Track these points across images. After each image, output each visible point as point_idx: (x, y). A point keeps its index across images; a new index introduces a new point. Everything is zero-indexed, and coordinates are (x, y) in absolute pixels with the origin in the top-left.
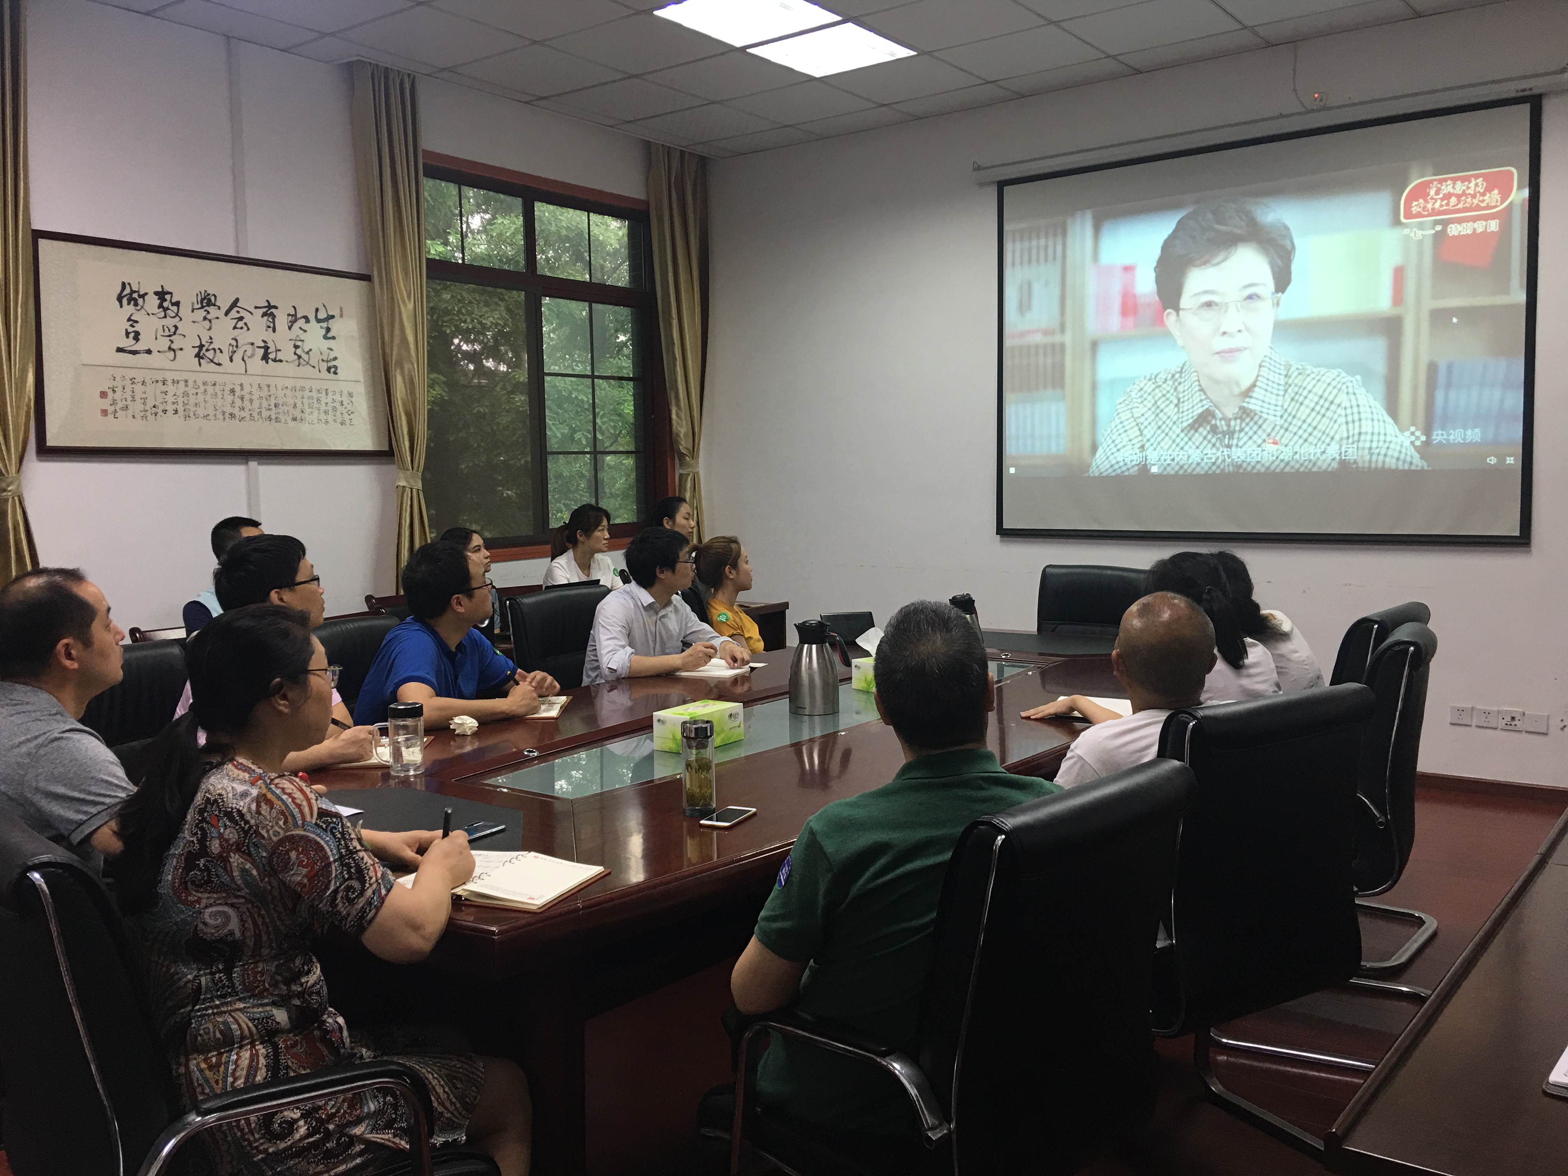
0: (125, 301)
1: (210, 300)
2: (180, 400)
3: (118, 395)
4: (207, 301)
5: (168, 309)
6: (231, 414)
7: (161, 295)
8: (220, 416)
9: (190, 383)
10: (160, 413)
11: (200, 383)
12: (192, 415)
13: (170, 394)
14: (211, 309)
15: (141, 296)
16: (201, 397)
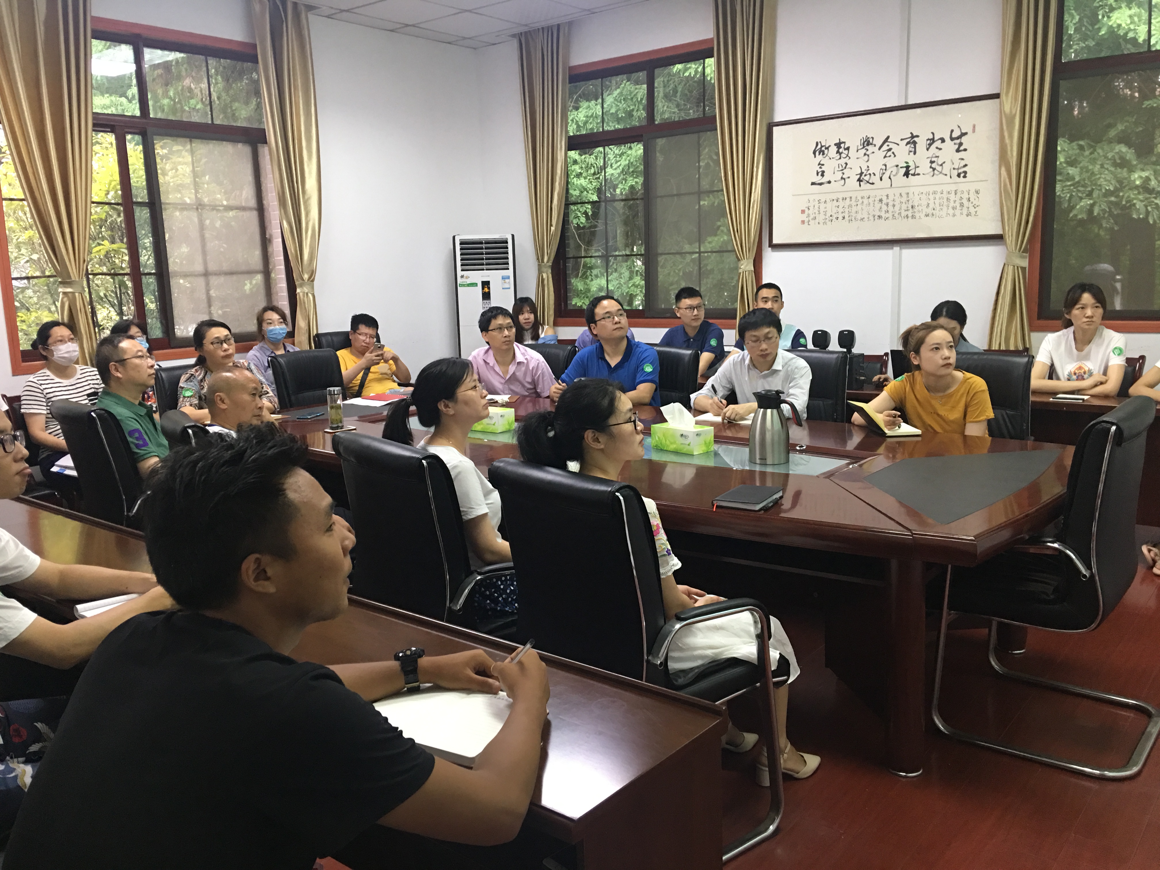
0: (817, 153)
1: (869, 141)
2: (847, 210)
3: (810, 212)
4: (867, 142)
5: (842, 153)
6: (879, 216)
7: (838, 145)
8: (872, 218)
9: (853, 199)
10: (834, 219)
11: (859, 198)
12: (853, 219)
13: (841, 207)
14: (870, 148)
15: (826, 149)
16: (859, 207)
